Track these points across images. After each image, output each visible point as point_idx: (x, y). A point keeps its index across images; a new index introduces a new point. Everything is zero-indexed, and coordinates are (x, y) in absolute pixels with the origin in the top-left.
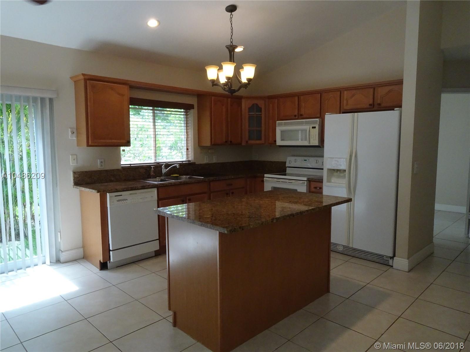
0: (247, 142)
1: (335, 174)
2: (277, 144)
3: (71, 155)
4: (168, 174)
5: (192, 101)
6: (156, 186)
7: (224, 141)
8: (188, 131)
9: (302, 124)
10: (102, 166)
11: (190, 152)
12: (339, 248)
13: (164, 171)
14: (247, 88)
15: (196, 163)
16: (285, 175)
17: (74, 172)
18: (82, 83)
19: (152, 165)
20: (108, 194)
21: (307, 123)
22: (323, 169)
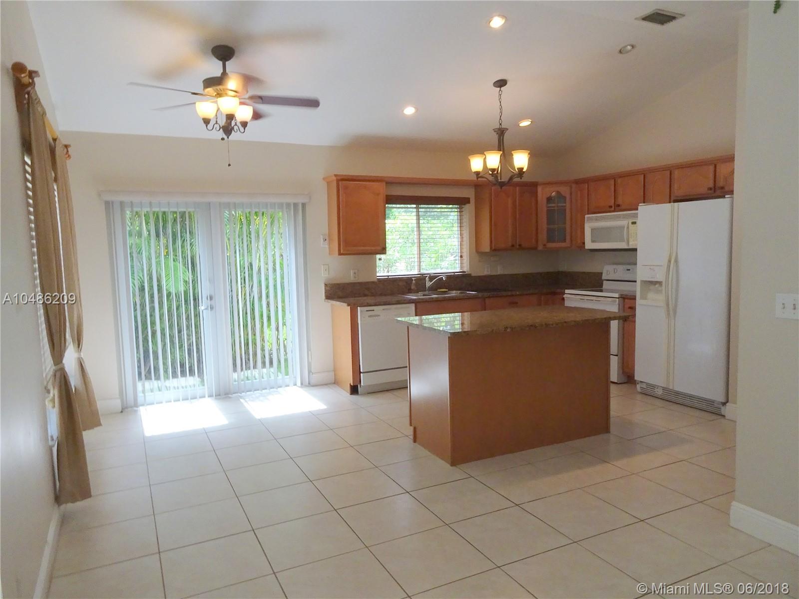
0: (544, 245)
1: (652, 287)
2: (587, 247)
3: (323, 265)
4: (433, 289)
5: (469, 193)
6: (413, 301)
7: (510, 244)
8: (463, 232)
9: (618, 217)
10: (355, 277)
11: (465, 261)
12: (658, 391)
13: (428, 284)
14: (523, 178)
15: (472, 275)
16: (601, 291)
17: (325, 284)
18: (335, 184)
19: (414, 277)
20: (359, 308)
21: (625, 217)
22: (636, 282)
